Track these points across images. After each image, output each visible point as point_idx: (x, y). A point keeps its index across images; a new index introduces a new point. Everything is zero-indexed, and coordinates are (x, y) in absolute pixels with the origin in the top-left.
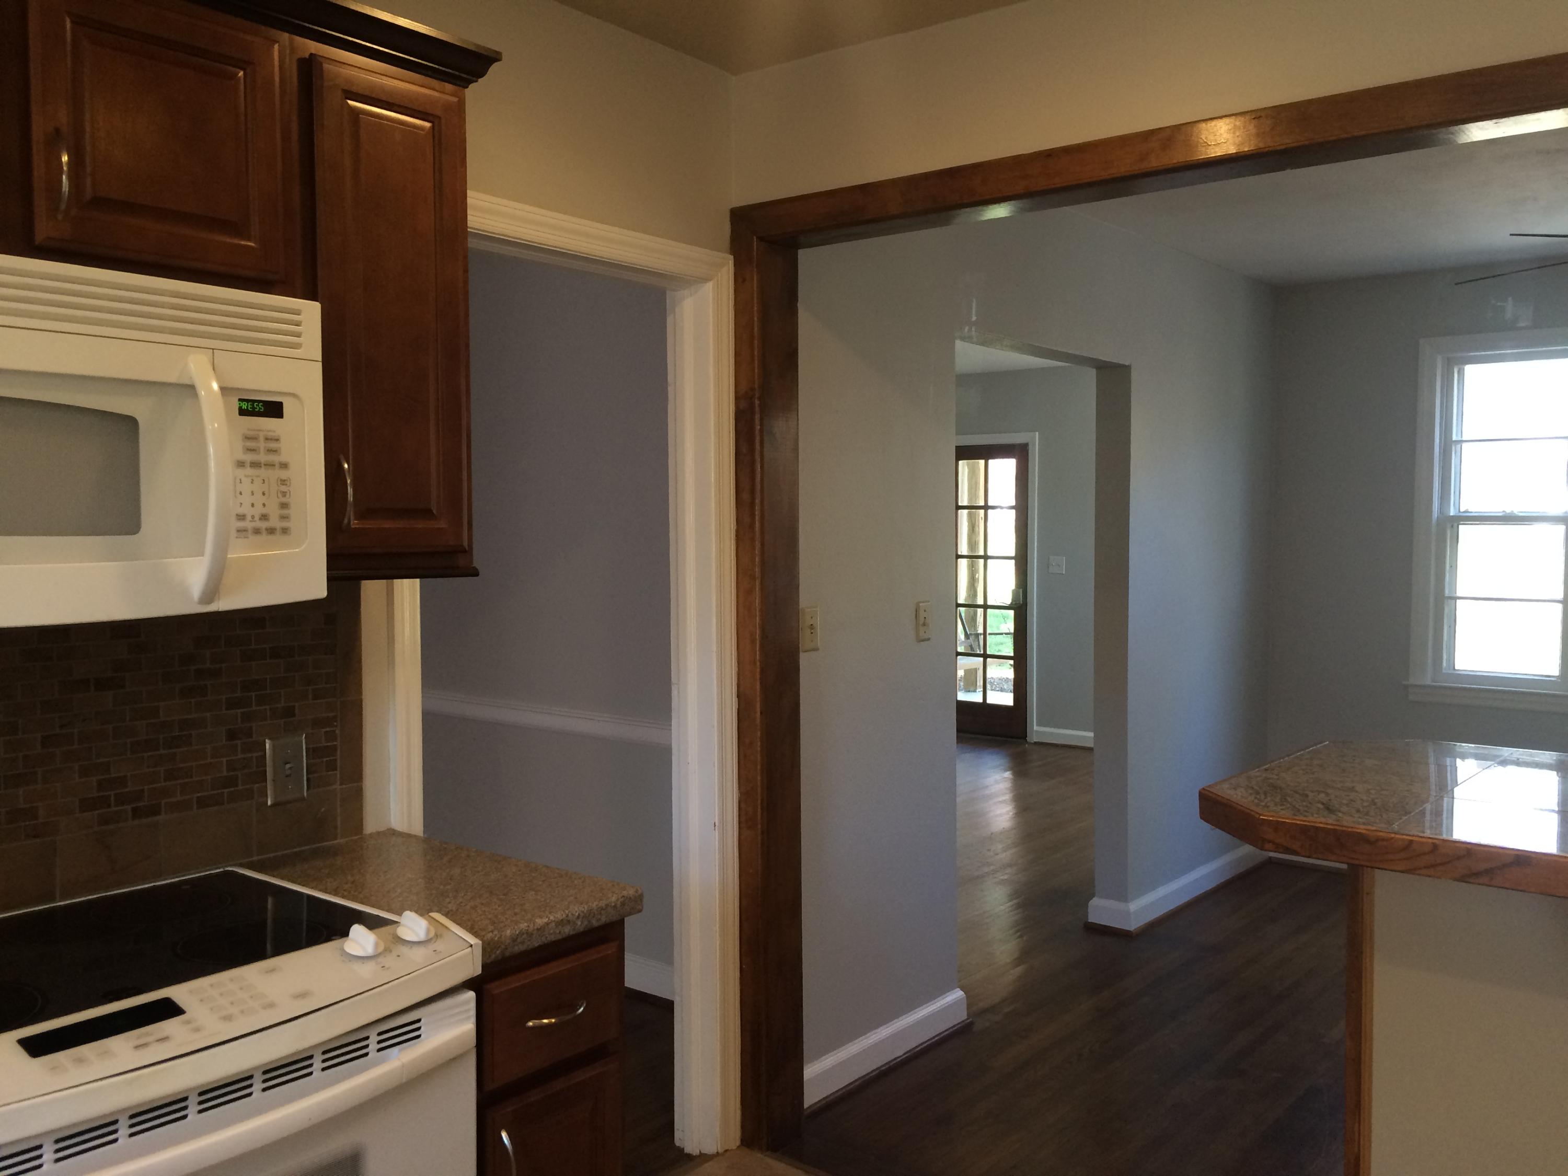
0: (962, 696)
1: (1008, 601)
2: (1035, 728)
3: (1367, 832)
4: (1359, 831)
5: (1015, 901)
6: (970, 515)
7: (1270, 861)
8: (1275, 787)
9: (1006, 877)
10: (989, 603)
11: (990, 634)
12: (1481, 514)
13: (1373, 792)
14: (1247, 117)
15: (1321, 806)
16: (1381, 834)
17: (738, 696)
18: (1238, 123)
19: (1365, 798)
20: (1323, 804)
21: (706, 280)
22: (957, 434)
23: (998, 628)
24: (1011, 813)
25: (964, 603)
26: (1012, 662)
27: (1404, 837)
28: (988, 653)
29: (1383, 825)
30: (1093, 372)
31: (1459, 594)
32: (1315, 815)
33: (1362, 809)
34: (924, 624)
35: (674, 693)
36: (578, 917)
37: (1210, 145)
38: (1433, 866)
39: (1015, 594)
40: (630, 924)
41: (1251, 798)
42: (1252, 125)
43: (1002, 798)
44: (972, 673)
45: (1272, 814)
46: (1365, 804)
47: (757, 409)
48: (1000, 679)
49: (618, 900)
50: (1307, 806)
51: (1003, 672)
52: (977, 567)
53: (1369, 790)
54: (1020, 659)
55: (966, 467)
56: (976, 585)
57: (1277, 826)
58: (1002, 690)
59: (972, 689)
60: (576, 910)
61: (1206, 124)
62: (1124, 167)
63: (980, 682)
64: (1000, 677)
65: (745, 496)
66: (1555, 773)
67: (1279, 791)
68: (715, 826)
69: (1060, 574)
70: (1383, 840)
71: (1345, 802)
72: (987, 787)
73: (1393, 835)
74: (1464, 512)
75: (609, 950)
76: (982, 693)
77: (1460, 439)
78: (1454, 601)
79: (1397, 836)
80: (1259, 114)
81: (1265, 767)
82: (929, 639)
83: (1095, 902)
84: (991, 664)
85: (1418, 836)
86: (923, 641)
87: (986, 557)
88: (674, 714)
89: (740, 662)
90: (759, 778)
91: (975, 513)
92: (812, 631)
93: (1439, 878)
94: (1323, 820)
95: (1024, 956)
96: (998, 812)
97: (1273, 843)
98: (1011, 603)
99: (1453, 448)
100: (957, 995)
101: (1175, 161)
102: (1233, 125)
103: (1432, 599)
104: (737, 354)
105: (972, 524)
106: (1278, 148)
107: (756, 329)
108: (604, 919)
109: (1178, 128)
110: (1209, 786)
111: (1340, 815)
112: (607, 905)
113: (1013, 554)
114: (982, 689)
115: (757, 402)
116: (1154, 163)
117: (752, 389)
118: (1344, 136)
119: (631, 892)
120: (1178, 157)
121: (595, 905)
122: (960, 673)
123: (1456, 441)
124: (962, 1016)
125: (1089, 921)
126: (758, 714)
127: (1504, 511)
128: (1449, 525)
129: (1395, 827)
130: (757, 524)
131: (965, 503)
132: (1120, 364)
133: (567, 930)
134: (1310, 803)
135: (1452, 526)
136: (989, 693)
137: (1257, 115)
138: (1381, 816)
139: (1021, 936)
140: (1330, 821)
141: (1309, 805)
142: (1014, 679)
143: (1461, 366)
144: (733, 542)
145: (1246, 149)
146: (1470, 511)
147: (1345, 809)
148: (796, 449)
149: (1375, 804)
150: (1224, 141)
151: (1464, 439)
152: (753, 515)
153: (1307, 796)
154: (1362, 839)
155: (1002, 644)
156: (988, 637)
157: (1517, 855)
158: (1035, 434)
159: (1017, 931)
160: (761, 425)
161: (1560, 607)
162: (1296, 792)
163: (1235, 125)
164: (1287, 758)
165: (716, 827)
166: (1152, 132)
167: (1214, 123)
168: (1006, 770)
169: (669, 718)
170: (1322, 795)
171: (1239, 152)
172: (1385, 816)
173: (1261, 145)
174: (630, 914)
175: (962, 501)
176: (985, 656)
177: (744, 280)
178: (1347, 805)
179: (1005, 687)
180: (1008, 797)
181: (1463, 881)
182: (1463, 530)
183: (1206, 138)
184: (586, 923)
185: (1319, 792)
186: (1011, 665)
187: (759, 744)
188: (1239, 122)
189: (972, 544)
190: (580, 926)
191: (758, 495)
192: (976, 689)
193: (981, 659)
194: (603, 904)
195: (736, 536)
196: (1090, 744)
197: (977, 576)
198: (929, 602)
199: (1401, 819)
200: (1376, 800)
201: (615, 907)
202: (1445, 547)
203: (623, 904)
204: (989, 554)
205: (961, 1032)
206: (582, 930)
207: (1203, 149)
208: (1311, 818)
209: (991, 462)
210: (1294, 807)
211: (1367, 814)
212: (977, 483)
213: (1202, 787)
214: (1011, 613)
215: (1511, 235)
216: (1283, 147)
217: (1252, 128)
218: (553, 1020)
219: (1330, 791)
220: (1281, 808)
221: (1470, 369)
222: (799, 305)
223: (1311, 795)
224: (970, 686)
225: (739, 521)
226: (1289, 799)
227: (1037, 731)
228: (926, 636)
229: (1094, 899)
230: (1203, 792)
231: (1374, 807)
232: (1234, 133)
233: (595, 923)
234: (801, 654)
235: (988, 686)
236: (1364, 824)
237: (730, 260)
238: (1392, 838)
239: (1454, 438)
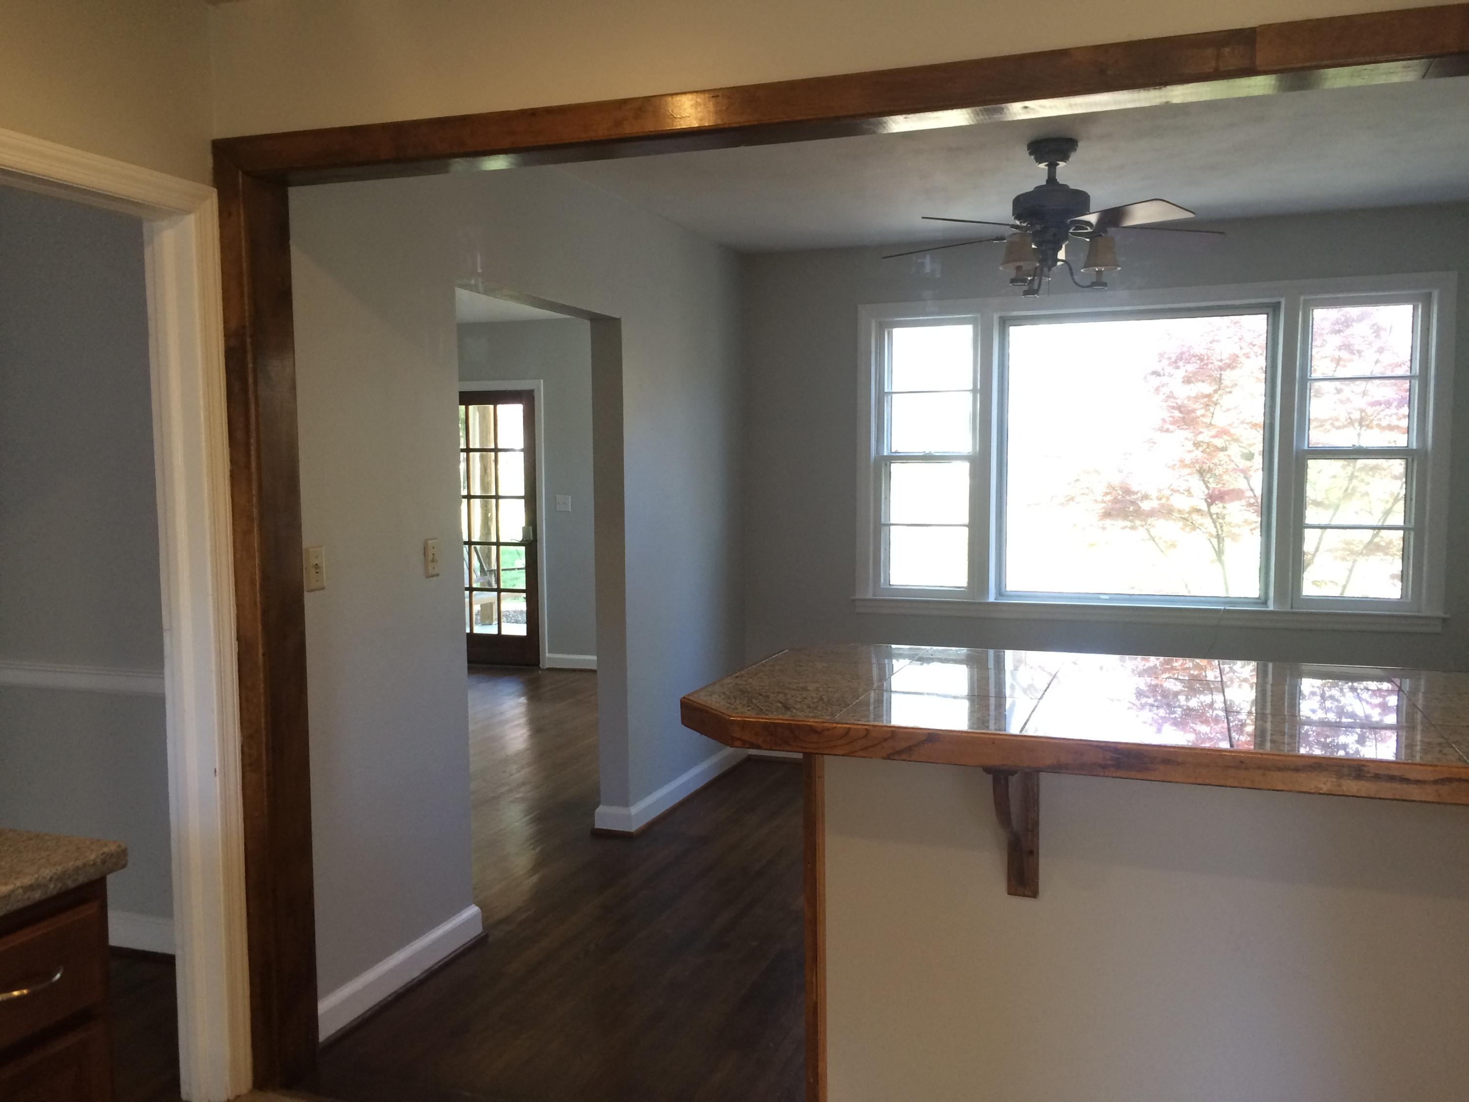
0: (478, 630)
1: (519, 538)
2: (547, 655)
3: (816, 724)
4: (809, 723)
5: (528, 817)
6: (482, 457)
7: (750, 758)
8: (743, 692)
9: (520, 795)
10: (501, 540)
11: (503, 570)
12: (907, 454)
13: (820, 689)
14: (706, 95)
15: (780, 705)
16: (826, 725)
17: (239, 639)
18: (699, 100)
19: (815, 695)
20: (781, 703)
21: (188, 212)
22: (460, 380)
23: (513, 564)
24: (525, 736)
25: (479, 541)
26: (524, 595)
27: (844, 725)
28: (502, 587)
29: (828, 718)
30: (587, 324)
31: (892, 521)
32: (775, 713)
33: (812, 705)
34: (433, 561)
35: (167, 640)
36: (51, 880)
37: (675, 118)
38: (865, 749)
39: (525, 531)
40: (112, 880)
41: (723, 703)
42: (711, 103)
43: (516, 723)
44: (486, 607)
45: (740, 715)
46: (815, 700)
47: (249, 347)
48: (515, 612)
49: (97, 857)
50: (768, 706)
51: (516, 605)
52: (489, 507)
53: (818, 688)
54: (532, 592)
55: (477, 413)
56: (489, 523)
57: (744, 725)
58: (517, 622)
59: (487, 622)
60: (47, 872)
61: (672, 98)
62: (601, 130)
63: (495, 616)
64: (514, 609)
65: (240, 435)
66: (965, 666)
67: (746, 695)
68: (215, 772)
69: (566, 511)
70: (828, 730)
71: (798, 700)
72: (502, 713)
73: (835, 725)
74: (895, 453)
75: (89, 910)
76: (497, 625)
77: (890, 391)
78: (888, 527)
79: (839, 725)
80: (717, 93)
81: (735, 675)
82: (438, 575)
83: (601, 810)
84: (506, 598)
85: (854, 724)
86: (433, 576)
87: (497, 497)
88: (167, 662)
89: (239, 605)
90: (263, 720)
91: (487, 456)
92: (318, 571)
93: (871, 758)
94: (780, 716)
95: (539, 865)
96: (513, 735)
97: (740, 739)
98: (522, 540)
99: (886, 398)
100: (473, 910)
101: (646, 130)
102: (695, 102)
103: (872, 527)
104: (225, 290)
105: (484, 465)
106: (734, 125)
107: (245, 265)
108: (82, 879)
109: (648, 99)
110: (689, 695)
111: (794, 711)
112: (85, 865)
113: (523, 494)
114: (497, 622)
115: (249, 340)
116: (629, 129)
117: (244, 327)
118: (786, 119)
119: (113, 848)
120: (650, 126)
121: (71, 865)
122: (476, 608)
123: (887, 393)
124: (478, 930)
125: (596, 827)
126: (261, 656)
127: (924, 452)
128: (883, 465)
129: (837, 717)
130: (253, 465)
131: (477, 446)
132: (612, 317)
133: (37, 895)
134: (772, 703)
135: (886, 464)
136: (503, 625)
137: (715, 94)
138: (826, 709)
139: (534, 849)
140: (786, 717)
141: (770, 705)
142: (527, 610)
143: (890, 330)
144: (227, 483)
145: (707, 124)
146: (899, 451)
147: (798, 706)
148: (293, 388)
149: (822, 699)
150: (688, 115)
151: (893, 390)
152: (248, 455)
153: (768, 697)
154: (812, 730)
155: (517, 579)
156: (502, 573)
157: (929, 733)
158: (540, 382)
159: (531, 845)
160: (254, 363)
161: (966, 530)
162: (760, 695)
163: (697, 102)
164: (754, 666)
165: (217, 773)
166: (625, 101)
167: (678, 98)
168: (523, 695)
169: (162, 666)
170: (781, 695)
171: (701, 127)
172: (830, 710)
173: (719, 122)
174: (111, 871)
175: (474, 444)
176: (499, 590)
177: (230, 214)
178: (800, 702)
179: (520, 619)
180: (523, 720)
181: (889, 759)
182: (895, 468)
183: (672, 111)
184: (60, 885)
185: (778, 693)
186: (524, 598)
187: (262, 685)
188: (700, 98)
189: (485, 485)
190: (53, 889)
191: (253, 434)
192: (493, 622)
193: (496, 593)
194: (79, 863)
195: (231, 476)
196: (594, 667)
197: (489, 516)
198: (437, 539)
199: (841, 711)
200: (823, 697)
201: (94, 864)
202: (881, 484)
203: (104, 862)
204: (500, 494)
205: (478, 945)
206: (55, 892)
207: (670, 121)
208: (771, 716)
209: (500, 407)
210: (758, 707)
211: (816, 708)
212: (488, 427)
213: (682, 696)
214: (522, 549)
215: (923, 218)
216: (737, 125)
217: (711, 105)
218: (25, 991)
219: (786, 691)
220: (747, 709)
221: (897, 332)
222: (291, 242)
223: (771, 695)
224: (486, 619)
225: (233, 461)
226: (754, 701)
227: (549, 658)
228: (436, 571)
229: (600, 806)
230: (683, 700)
231: (821, 702)
232: (696, 109)
233: (71, 884)
234: (306, 594)
235: (503, 619)
236: (813, 717)
237: (214, 193)
238: (835, 727)
239: (886, 390)
